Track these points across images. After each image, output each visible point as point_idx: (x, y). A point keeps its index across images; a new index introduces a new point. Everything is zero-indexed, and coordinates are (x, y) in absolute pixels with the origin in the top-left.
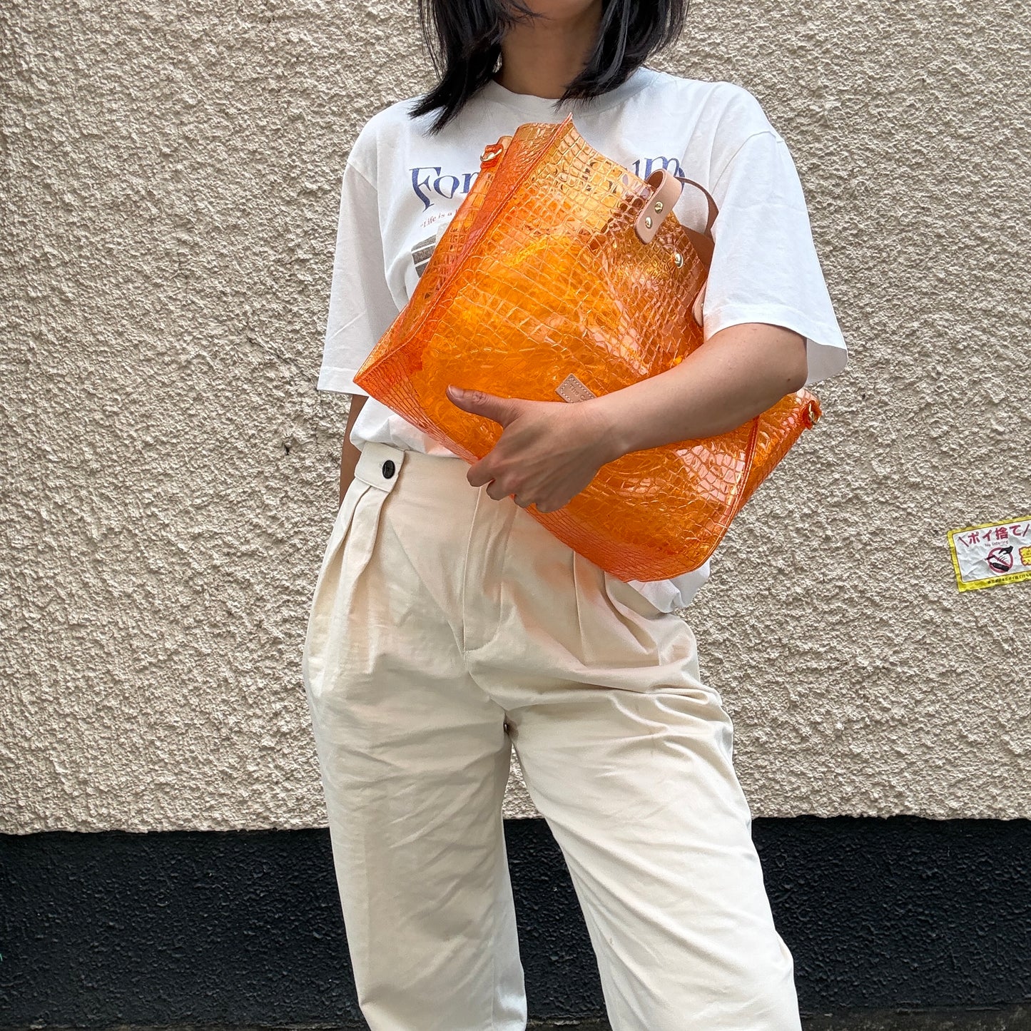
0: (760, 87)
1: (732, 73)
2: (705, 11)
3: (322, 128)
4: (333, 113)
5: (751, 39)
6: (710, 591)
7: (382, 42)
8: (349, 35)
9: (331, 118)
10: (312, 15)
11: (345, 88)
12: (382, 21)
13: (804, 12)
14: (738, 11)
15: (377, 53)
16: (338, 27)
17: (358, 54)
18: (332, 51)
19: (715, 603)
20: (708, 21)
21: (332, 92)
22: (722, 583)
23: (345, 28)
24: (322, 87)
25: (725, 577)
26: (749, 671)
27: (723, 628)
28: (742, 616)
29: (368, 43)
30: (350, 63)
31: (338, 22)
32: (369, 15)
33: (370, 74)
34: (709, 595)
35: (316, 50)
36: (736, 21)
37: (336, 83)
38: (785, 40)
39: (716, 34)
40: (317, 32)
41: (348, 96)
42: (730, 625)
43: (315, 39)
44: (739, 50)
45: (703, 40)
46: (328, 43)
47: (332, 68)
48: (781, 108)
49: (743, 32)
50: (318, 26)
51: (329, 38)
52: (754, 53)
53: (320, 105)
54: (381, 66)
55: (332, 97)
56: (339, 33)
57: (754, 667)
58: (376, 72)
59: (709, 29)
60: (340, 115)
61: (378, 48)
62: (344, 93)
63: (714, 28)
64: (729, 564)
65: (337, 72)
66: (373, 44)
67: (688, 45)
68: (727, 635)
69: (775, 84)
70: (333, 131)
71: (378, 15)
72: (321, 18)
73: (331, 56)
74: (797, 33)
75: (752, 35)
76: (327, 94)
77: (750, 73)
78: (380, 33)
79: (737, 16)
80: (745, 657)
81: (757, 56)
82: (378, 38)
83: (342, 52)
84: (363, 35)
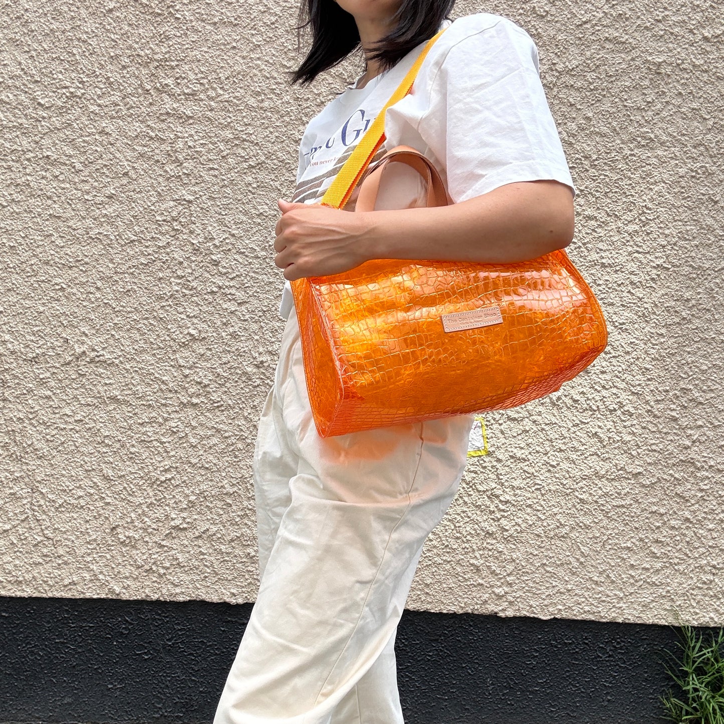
0: (275, 161)
1: (259, 151)
2: (244, 114)
3: (5, 169)
4: (13, 160)
5: (271, 133)
6: (227, 461)
7: (46, 120)
8: (26, 115)
9: (11, 163)
10: (5, 102)
11: (21, 146)
12: (47, 108)
13: (304, 119)
14: (264, 115)
15: (42, 126)
16: (20, 110)
17: (31, 126)
18: (15, 124)
19: (229, 469)
20: (245, 120)
21: (13, 148)
22: (235, 457)
23: (24, 110)
24: (7, 145)
25: (237, 453)
26: (248, 512)
27: (233, 485)
28: (246, 478)
29: (37, 120)
30: (25, 131)
31: (20, 107)
32: (39, 104)
33: (37, 139)
34: (226, 464)
35: (5, 123)
36: (263, 121)
37: (16, 143)
38: (291, 134)
39: (250, 128)
40: (6, 112)
41: (23, 151)
42: (238, 483)
43: (5, 116)
44: (263, 138)
45: (242, 131)
46: (13, 119)
47: (15, 134)
48: (287, 174)
49: (267, 128)
50: (7, 109)
51: (14, 116)
52: (273, 141)
53: (5, 155)
54: (44, 134)
55: (13, 151)
56: (20, 113)
57: (251, 509)
58: (41, 138)
59: (246, 125)
60: (17, 162)
61: (43, 123)
62: (20, 149)
63: (249, 124)
64: (240, 446)
65: (17, 136)
66: (40, 121)
67: (233, 133)
68: (235, 489)
69: (284, 160)
70: (12, 171)
71: (44, 105)
72: (9, 104)
73: (14, 127)
74: (299, 131)
75: (272, 130)
76: (9, 149)
77: (269, 153)
78: (45, 115)
79: (264, 118)
80: (245, 503)
81: (274, 142)
82: (44, 118)
83: (21, 124)
84: (35, 115)
